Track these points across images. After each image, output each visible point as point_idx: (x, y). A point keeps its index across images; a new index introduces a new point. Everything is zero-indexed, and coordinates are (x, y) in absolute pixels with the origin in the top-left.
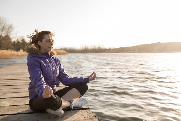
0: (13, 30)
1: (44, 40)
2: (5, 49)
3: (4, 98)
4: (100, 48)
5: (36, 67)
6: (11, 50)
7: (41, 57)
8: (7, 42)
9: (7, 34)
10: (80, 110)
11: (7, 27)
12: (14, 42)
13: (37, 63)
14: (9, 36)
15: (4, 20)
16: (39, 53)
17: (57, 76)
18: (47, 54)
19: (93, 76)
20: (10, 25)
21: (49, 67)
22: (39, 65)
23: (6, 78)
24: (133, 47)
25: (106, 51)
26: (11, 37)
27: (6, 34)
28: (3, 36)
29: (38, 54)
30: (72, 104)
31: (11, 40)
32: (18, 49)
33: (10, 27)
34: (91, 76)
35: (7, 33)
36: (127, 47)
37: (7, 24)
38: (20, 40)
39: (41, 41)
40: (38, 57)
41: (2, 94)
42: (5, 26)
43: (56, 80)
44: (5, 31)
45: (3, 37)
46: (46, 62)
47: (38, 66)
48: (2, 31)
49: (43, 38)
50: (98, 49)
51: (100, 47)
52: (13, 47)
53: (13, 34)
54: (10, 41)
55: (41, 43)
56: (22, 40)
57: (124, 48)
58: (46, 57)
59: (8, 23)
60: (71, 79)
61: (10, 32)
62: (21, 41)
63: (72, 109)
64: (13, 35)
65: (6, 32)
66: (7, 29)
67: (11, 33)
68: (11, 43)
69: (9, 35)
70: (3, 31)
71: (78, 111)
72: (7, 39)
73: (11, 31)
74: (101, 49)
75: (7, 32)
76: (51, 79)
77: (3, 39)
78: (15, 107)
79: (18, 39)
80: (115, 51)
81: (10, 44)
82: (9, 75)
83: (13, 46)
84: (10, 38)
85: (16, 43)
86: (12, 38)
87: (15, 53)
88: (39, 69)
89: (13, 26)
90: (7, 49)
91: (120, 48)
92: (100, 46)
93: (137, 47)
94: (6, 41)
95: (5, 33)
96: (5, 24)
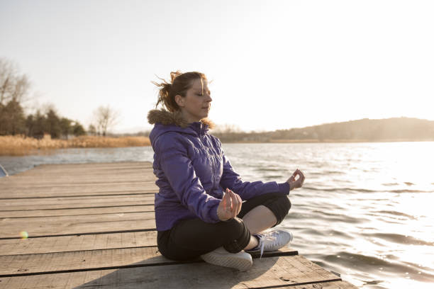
0: (28, 90)
1: (190, 93)
2: (8, 133)
3: (79, 235)
4: (231, 131)
5: (179, 154)
6: (23, 136)
7: (185, 133)
8: (13, 118)
9: (14, 99)
10: (280, 257)
11: (15, 83)
12: (30, 117)
13: (180, 145)
14: (18, 103)
15: (7, 67)
16: (181, 124)
17: (220, 176)
18: (197, 125)
19: (297, 177)
20: (20, 79)
21: (205, 155)
22: (185, 150)
23: (50, 193)
24: (307, 129)
25: (246, 139)
26: (22, 105)
27: (11, 99)
28: (5, 103)
29: (179, 126)
30: (261, 241)
31: (22, 112)
32: (38, 135)
33: (22, 83)
34: (292, 178)
35: (13, 95)
36: (292, 130)
37: (16, 75)
38: (44, 113)
39: (184, 96)
40: (181, 133)
41: (65, 225)
42: (10, 81)
43: (218, 188)
44: (9, 92)
45: (3, 106)
46: (197, 144)
47: (184, 152)
48: (3, 92)
49: (187, 89)
50: (224, 134)
51: (229, 130)
52: (27, 130)
53: (28, 100)
54: (21, 115)
55: (183, 100)
56: (48, 111)
57: (286, 131)
58: (195, 133)
59: (18, 74)
60: (249, 185)
61: (22, 94)
62: (46, 116)
63: (262, 253)
64: (28, 102)
65: (13, 93)
66: (14, 88)
67: (24, 95)
68: (23, 119)
69: (17, 100)
70: (6, 90)
71: (275, 258)
72: (15, 111)
73: (24, 91)
74: (234, 134)
75: (15, 93)
76: (211, 182)
77: (5, 109)
78: (119, 252)
79: (38, 112)
80: (265, 139)
81: (20, 121)
82: (51, 187)
83: (27, 126)
84: (20, 109)
85: (34, 119)
86: (26, 108)
87: (34, 142)
88: (186, 159)
89: (29, 80)
90: (13, 134)
91: (278, 131)
92: (231, 128)
93: (317, 128)
94: (11, 116)
95: (9, 97)
96: (9, 74)
